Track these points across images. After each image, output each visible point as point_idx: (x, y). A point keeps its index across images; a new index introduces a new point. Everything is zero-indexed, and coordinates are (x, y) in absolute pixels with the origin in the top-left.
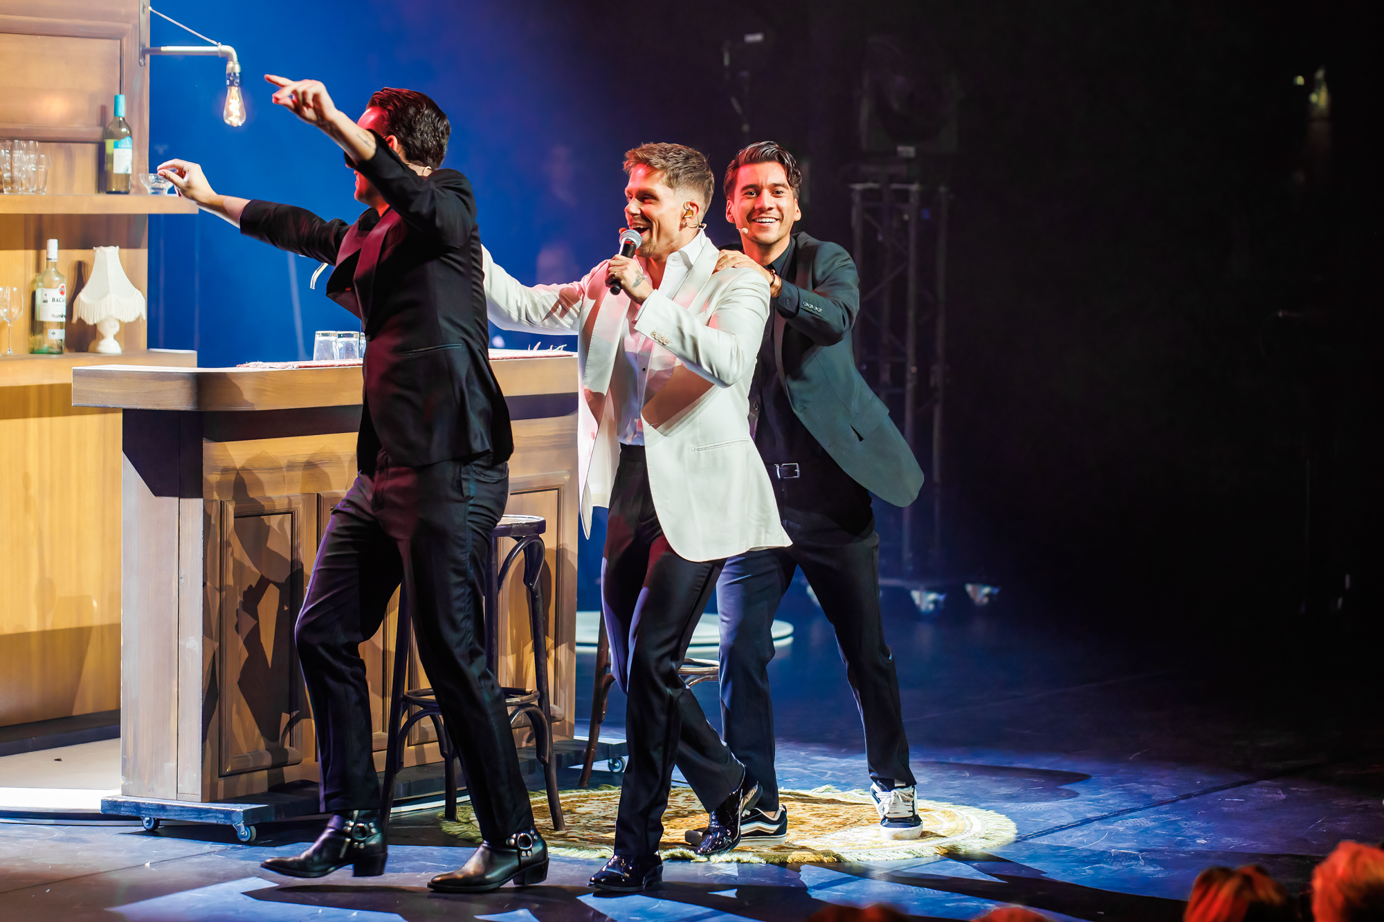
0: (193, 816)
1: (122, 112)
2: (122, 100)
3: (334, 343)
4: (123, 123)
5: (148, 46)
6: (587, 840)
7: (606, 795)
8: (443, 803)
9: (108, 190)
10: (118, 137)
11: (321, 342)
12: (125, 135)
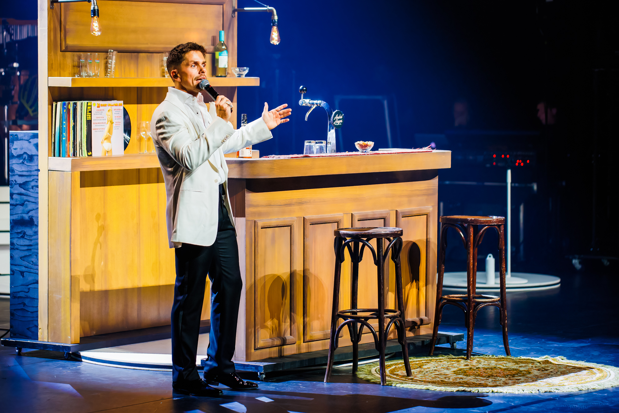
0: (241, 368)
1: (223, 39)
2: (223, 33)
3: (314, 146)
4: (223, 44)
5: (236, 8)
6: (423, 381)
7: (440, 359)
8: (352, 364)
9: (217, 75)
10: (221, 50)
11: (307, 146)
12: (224, 49)
